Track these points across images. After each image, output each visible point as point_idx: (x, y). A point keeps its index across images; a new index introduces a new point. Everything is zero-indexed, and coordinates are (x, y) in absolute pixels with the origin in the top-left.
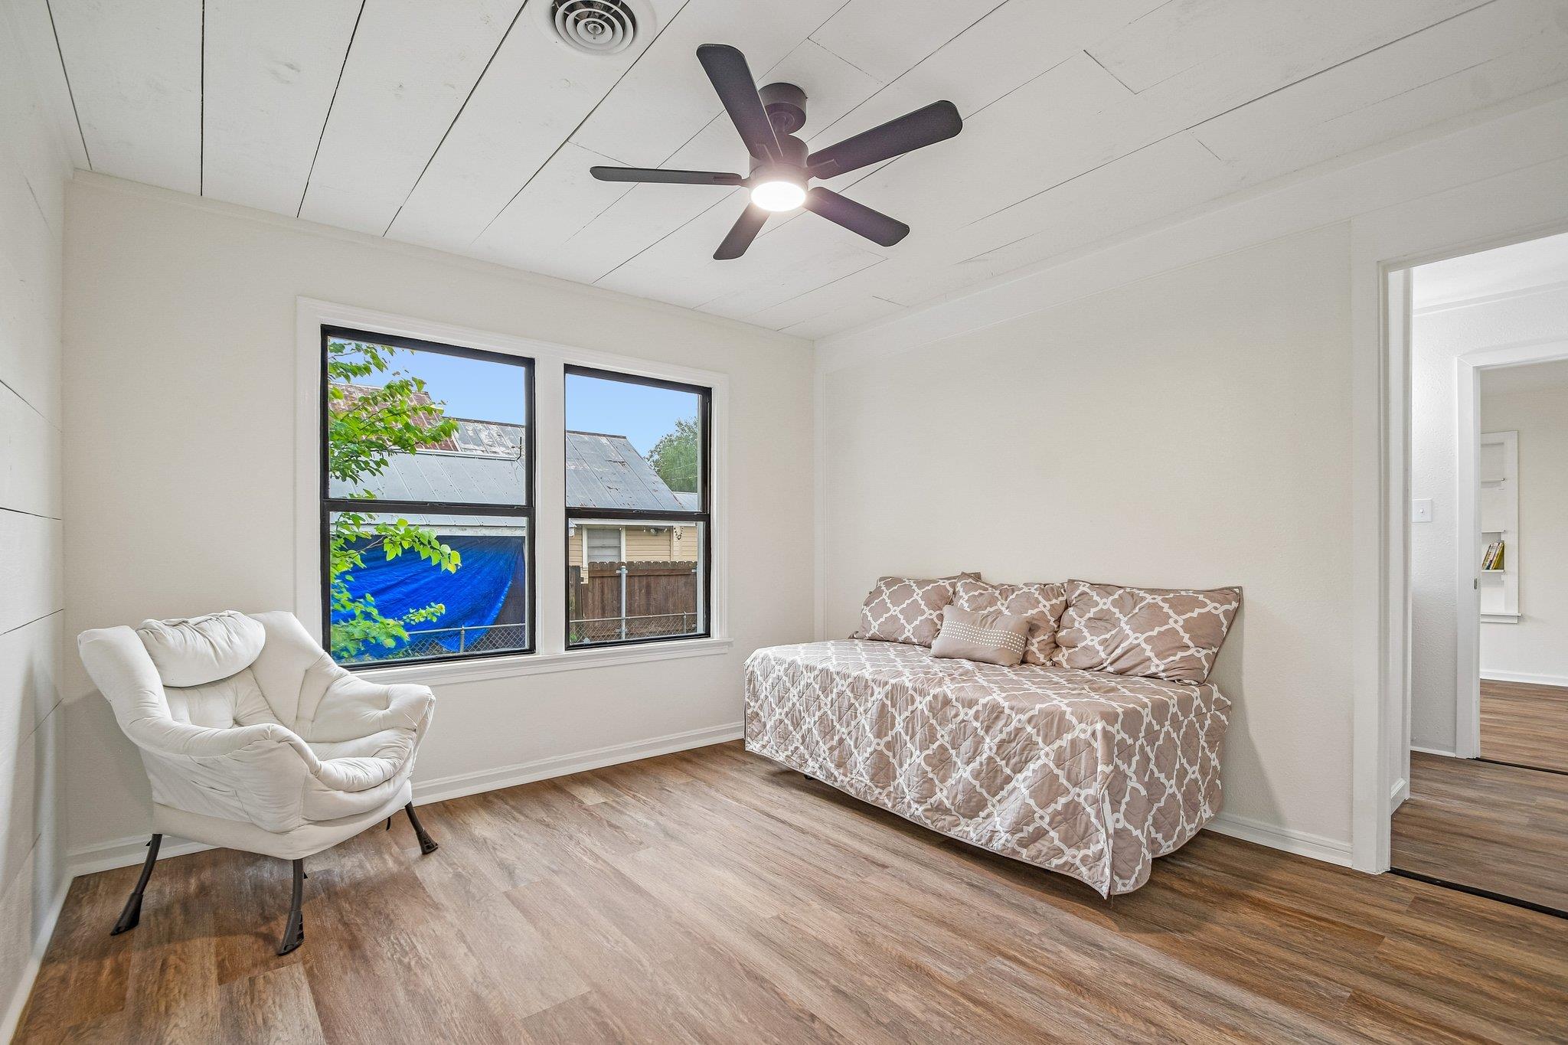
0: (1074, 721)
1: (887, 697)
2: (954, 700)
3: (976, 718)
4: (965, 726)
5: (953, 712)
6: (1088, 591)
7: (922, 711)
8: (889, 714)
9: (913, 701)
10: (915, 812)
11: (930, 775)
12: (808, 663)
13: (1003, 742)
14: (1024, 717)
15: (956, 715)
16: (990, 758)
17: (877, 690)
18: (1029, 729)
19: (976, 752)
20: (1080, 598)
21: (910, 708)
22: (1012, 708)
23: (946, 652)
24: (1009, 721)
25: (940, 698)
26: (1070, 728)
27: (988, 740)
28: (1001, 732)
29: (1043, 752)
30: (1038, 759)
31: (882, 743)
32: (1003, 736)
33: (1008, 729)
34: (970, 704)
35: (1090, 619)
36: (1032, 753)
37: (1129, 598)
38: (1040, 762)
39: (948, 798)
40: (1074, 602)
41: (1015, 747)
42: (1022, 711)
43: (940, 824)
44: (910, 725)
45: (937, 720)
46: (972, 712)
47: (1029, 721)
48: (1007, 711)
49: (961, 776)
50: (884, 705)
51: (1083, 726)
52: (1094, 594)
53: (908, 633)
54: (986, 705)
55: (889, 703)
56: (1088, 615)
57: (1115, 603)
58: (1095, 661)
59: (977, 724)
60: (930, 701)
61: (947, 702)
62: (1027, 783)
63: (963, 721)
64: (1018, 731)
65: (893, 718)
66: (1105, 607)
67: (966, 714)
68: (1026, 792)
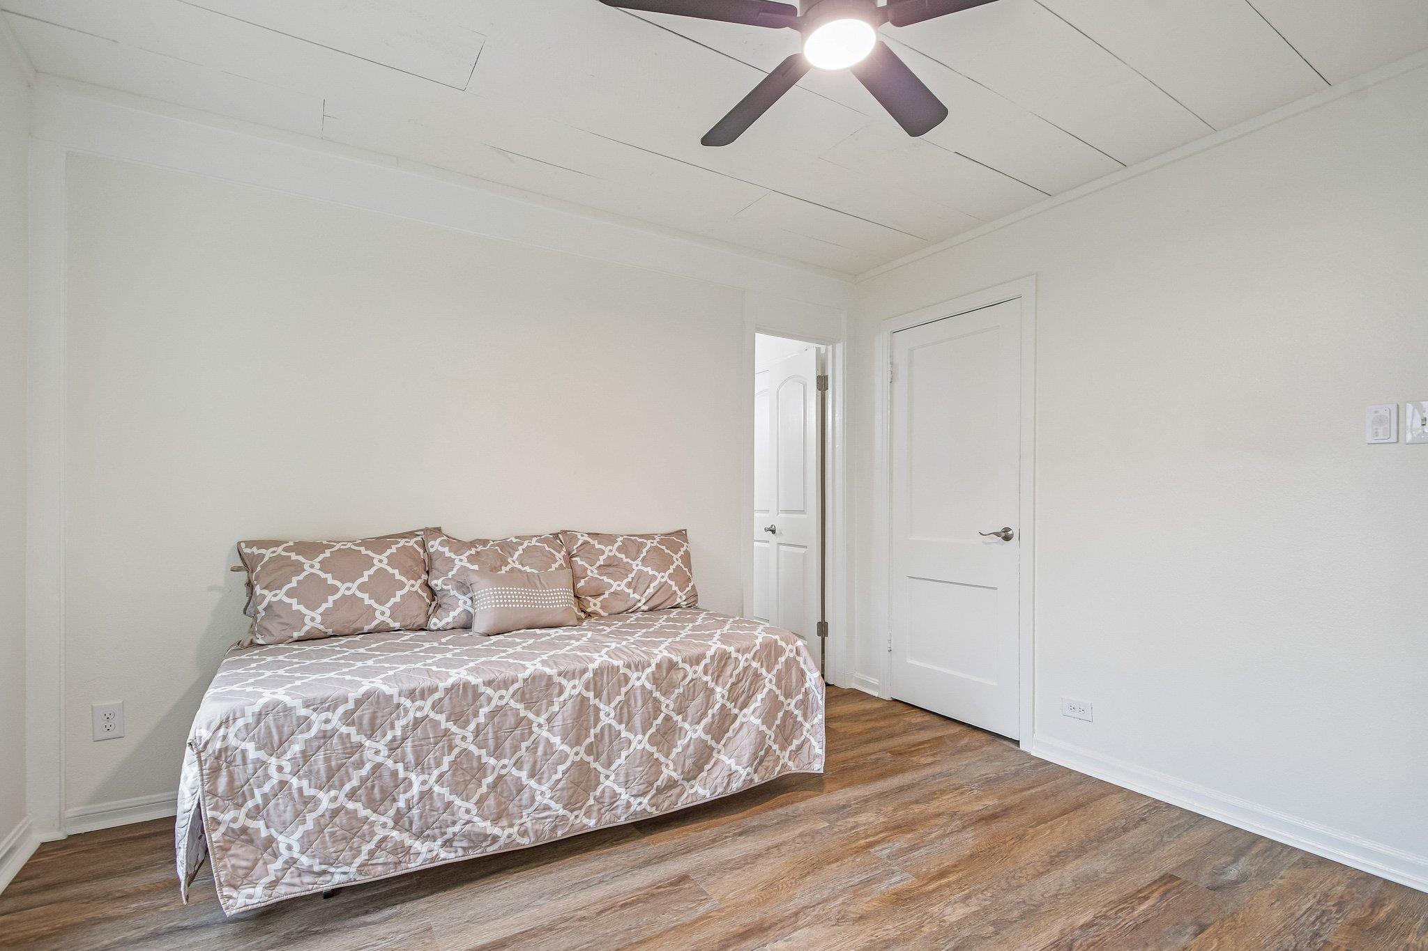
0: (784, 645)
1: (587, 689)
2: (680, 662)
3: (706, 673)
4: (694, 684)
5: (681, 675)
6: (589, 539)
7: (643, 687)
8: (592, 708)
9: (627, 680)
10: (644, 806)
11: (656, 756)
12: (412, 686)
13: (733, 684)
14: (749, 656)
15: (685, 677)
16: (723, 706)
17: (568, 685)
18: (755, 664)
19: (708, 704)
20: (582, 548)
21: (624, 690)
22: (738, 651)
23: (503, 626)
24: (737, 663)
25: (665, 666)
26: (782, 651)
27: (718, 689)
28: (731, 676)
29: (767, 680)
30: (764, 688)
31: (582, 749)
32: (733, 680)
33: (736, 672)
34: (696, 660)
35: (601, 566)
36: (758, 685)
37: (632, 545)
38: (766, 690)
39: (675, 770)
40: (575, 552)
41: (745, 684)
42: (747, 650)
43: (666, 804)
44: (625, 710)
45: (661, 691)
46: (700, 668)
47: (754, 658)
48: (734, 655)
49: (691, 738)
50: (584, 700)
51: (790, 646)
52: (596, 543)
53: (383, 615)
54: (714, 656)
55: (591, 695)
56: (598, 564)
57: (619, 549)
58: (630, 604)
59: (705, 678)
60: (653, 673)
61: (672, 666)
62: (757, 713)
63: (692, 680)
64: (746, 669)
65: (597, 710)
66: (611, 554)
67: (695, 672)
68: (758, 722)
